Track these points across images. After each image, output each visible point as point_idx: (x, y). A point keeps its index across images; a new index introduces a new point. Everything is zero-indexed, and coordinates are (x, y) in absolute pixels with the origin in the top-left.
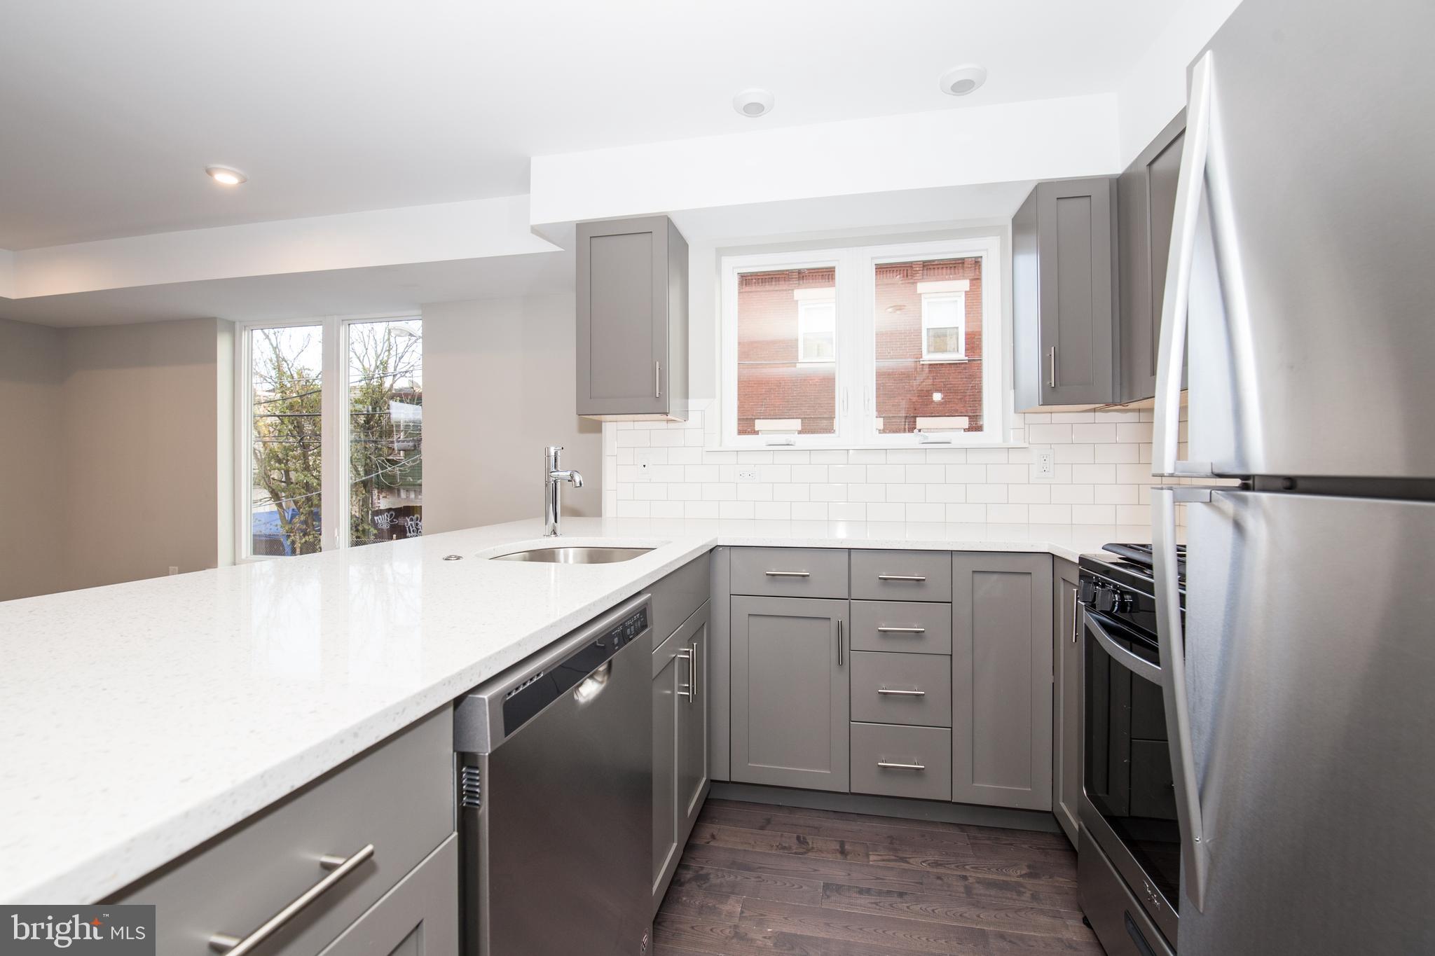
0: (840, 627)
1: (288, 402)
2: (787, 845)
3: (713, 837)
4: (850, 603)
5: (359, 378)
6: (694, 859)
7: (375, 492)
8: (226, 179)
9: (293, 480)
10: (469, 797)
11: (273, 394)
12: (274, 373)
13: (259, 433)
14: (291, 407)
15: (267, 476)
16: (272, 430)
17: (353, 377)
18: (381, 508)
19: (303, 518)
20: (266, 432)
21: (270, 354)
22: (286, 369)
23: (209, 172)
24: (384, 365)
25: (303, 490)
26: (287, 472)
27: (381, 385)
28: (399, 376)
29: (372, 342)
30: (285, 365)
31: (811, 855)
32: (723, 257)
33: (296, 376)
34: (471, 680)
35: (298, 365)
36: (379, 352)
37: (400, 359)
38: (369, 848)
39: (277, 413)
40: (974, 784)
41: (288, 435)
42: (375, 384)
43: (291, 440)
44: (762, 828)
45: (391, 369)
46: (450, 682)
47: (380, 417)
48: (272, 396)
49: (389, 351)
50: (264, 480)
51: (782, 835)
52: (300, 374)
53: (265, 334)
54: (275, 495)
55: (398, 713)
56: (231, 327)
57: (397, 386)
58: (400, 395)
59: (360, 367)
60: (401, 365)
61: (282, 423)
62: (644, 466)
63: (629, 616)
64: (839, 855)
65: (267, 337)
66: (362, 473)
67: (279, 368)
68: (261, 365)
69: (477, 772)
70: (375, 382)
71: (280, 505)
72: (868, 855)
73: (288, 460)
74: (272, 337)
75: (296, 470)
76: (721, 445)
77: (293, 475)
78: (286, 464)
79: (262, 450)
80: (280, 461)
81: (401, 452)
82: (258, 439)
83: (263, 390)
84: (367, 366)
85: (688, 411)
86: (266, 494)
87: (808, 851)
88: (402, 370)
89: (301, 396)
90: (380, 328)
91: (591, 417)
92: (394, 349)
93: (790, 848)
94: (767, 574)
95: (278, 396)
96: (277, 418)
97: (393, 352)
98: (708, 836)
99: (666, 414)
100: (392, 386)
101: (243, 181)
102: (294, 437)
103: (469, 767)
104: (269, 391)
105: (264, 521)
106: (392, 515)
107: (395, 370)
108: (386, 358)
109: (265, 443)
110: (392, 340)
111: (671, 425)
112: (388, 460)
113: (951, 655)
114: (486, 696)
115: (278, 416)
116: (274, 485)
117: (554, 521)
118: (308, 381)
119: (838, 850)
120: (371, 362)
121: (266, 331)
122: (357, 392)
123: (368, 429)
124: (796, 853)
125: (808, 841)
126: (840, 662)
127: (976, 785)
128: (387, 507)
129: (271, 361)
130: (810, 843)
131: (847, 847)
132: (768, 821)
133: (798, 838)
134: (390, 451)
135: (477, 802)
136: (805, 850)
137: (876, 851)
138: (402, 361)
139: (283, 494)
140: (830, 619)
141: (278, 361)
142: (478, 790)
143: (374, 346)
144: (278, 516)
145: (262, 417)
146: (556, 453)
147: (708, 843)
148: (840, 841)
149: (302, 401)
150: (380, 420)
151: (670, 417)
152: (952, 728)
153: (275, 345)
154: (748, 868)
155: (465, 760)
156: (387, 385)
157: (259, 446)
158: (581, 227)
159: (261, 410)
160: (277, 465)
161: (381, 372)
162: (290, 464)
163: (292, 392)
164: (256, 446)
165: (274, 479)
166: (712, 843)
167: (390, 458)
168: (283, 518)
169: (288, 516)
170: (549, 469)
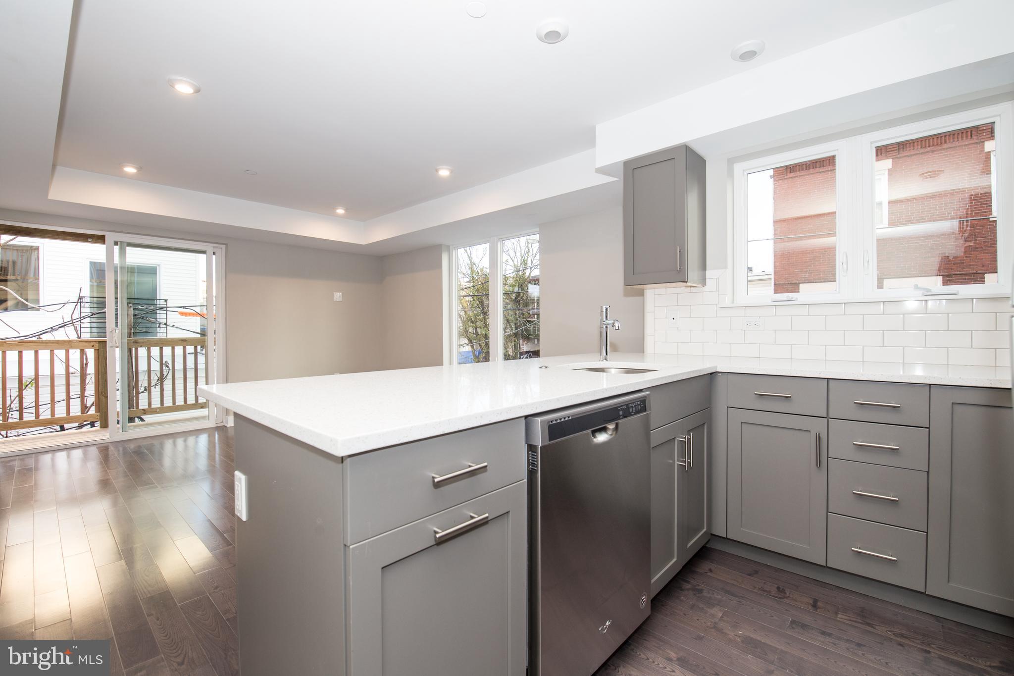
0: (819, 438)
1: (476, 287)
2: (767, 590)
3: (710, 570)
4: (828, 420)
5: (512, 271)
6: (694, 579)
7: (521, 341)
8: (444, 173)
9: (479, 333)
10: (532, 466)
11: (468, 283)
12: (469, 272)
13: (463, 306)
14: (478, 290)
15: (466, 330)
16: (468, 304)
17: (509, 270)
18: (524, 351)
19: (484, 355)
20: (466, 306)
21: (467, 261)
22: (475, 269)
23: (437, 171)
24: (525, 262)
25: (484, 339)
26: (476, 328)
27: (524, 275)
28: (533, 268)
29: (519, 248)
30: (475, 267)
31: (785, 600)
32: (735, 164)
33: (480, 272)
34: (532, 410)
35: (481, 266)
36: (523, 254)
37: (534, 257)
38: (485, 464)
39: (471, 294)
40: (949, 584)
41: (476, 307)
42: (520, 274)
43: (478, 309)
44: (750, 575)
45: (529, 265)
46: (522, 408)
47: (523, 294)
48: (468, 285)
49: (528, 253)
50: (465, 333)
51: (765, 583)
52: (482, 272)
53: (465, 250)
54: (471, 342)
55: (498, 414)
56: (448, 248)
57: (532, 275)
58: (534, 280)
59: (512, 264)
60: (535, 261)
61: (474, 300)
62: (673, 319)
63: (633, 401)
64: (810, 607)
65: (466, 251)
66: (514, 329)
67: (471, 269)
68: (463, 267)
69: (536, 454)
70: (520, 273)
71: (472, 347)
72: (837, 614)
73: (476, 322)
74: (468, 251)
75: (481, 328)
76: (733, 303)
77: (479, 330)
78: (476, 324)
79: (464, 316)
80: (472, 322)
81: (535, 316)
82: (462, 310)
83: (465, 282)
84: (516, 263)
85: (706, 279)
86: (466, 341)
87: (785, 597)
88: (535, 264)
89: (482, 284)
90: (523, 240)
91: (634, 286)
92: (531, 252)
93: (770, 592)
94: (755, 394)
95: (472, 284)
96: (471, 297)
97: (530, 254)
98: (707, 569)
99: (686, 282)
100: (530, 274)
101: (452, 172)
102: (479, 308)
103: (532, 452)
104: (468, 282)
105: (465, 356)
106: (530, 355)
107: (531, 265)
108: (526, 258)
109: (465, 312)
110: (530, 246)
111: (693, 289)
112: (528, 321)
113: (928, 472)
114: (539, 419)
115: (471, 296)
116: (471, 336)
117: (605, 354)
118: (486, 275)
119: (811, 604)
120: (518, 261)
121: (466, 248)
122: (511, 279)
123: (517, 302)
124: (774, 596)
125: (786, 591)
126: (819, 463)
127: (951, 584)
128: (528, 350)
129: (468, 265)
130: (788, 594)
131: (819, 604)
132: (756, 572)
133: (778, 588)
134: (529, 316)
135: (536, 469)
136: (781, 596)
137: (845, 613)
138: (535, 258)
139: (475, 341)
140: (810, 431)
141: (471, 265)
142: (536, 463)
143: (520, 251)
144: (472, 354)
145: (464, 297)
146: (606, 310)
147: (706, 573)
148: (814, 599)
149: (483, 287)
150: (523, 296)
151: (688, 284)
152: (927, 533)
153: (470, 255)
154: (733, 594)
155: (531, 448)
156: (527, 274)
157: (463, 314)
158: (627, 164)
159: (463, 293)
160: (471, 324)
161: (524, 266)
162: (478, 323)
163: (478, 282)
164: (461, 314)
165: (470, 332)
166: (708, 574)
167: (529, 319)
168: (474, 354)
169: (477, 355)
170: (602, 319)
